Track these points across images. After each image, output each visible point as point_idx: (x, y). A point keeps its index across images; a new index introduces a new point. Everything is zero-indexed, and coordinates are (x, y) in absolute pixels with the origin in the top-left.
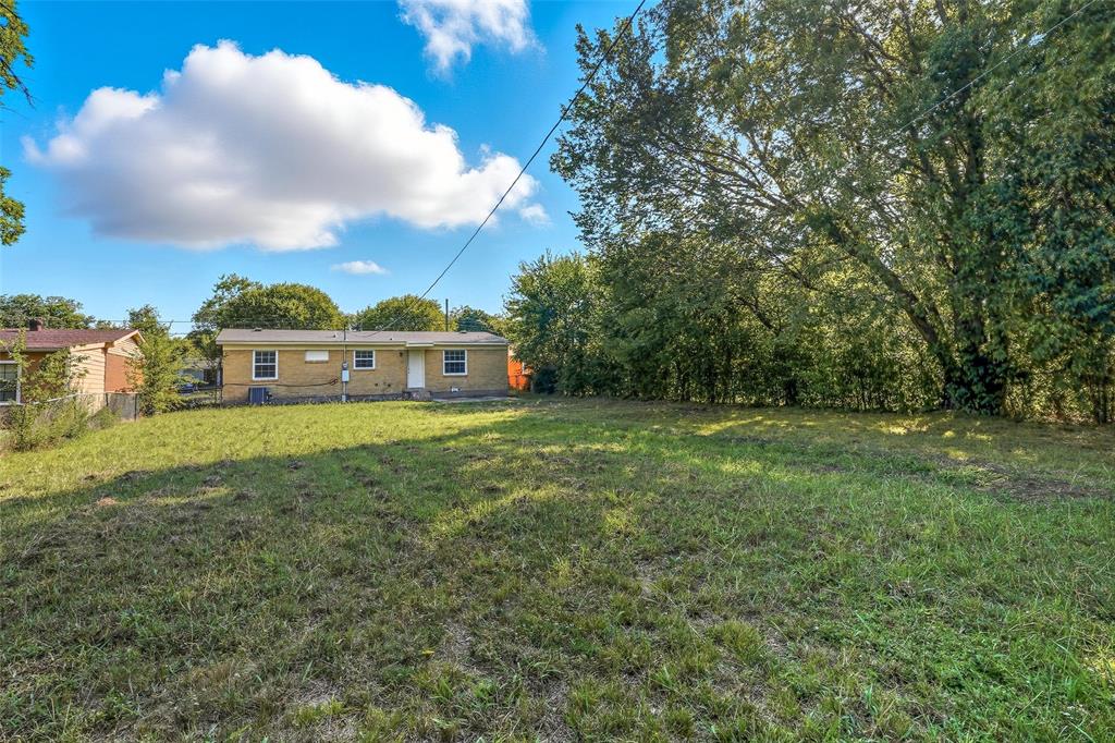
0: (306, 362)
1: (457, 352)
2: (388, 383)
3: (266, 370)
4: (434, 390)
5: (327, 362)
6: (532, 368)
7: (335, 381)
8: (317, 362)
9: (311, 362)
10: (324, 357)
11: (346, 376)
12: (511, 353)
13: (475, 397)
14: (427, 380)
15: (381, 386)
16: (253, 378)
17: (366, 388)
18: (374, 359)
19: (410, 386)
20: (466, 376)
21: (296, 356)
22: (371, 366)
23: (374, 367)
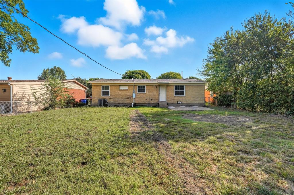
0: (120, 90)
1: (181, 86)
2: (151, 98)
3: (106, 93)
4: (170, 102)
5: (127, 90)
6: (217, 94)
7: (130, 98)
8: (124, 90)
9: (121, 90)
10: (126, 88)
11: (134, 96)
12: (206, 87)
13: (189, 106)
14: (167, 98)
15: (148, 100)
16: (102, 96)
17: (143, 101)
18: (145, 89)
19: (160, 100)
20: (185, 97)
21: (116, 88)
22: (144, 92)
23: (145, 92)
